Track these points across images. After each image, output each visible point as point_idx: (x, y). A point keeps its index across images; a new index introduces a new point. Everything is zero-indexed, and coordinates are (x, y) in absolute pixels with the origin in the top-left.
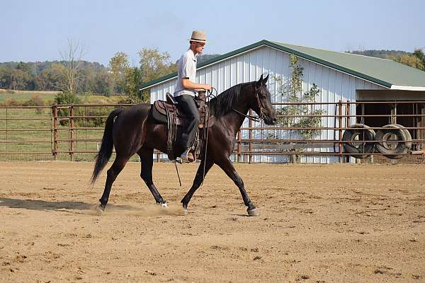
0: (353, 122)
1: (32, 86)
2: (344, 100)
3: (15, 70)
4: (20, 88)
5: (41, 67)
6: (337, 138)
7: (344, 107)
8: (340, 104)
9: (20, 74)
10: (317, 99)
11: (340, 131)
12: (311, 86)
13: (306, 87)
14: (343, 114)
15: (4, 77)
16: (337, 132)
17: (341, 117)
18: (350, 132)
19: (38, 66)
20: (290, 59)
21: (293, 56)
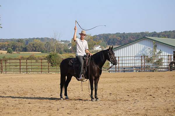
0: (173, 60)
1: (25, 50)
2: (170, 55)
3: (18, 43)
4: (20, 51)
5: (27, 41)
6: (168, 65)
7: (170, 56)
8: (169, 56)
9: (20, 44)
10: (161, 54)
11: (169, 63)
12: (159, 51)
13: (158, 51)
14: (170, 58)
15: (12, 46)
16: (168, 63)
17: (169, 59)
18: (172, 63)
19: (26, 40)
20: (153, 42)
21: (154, 41)
